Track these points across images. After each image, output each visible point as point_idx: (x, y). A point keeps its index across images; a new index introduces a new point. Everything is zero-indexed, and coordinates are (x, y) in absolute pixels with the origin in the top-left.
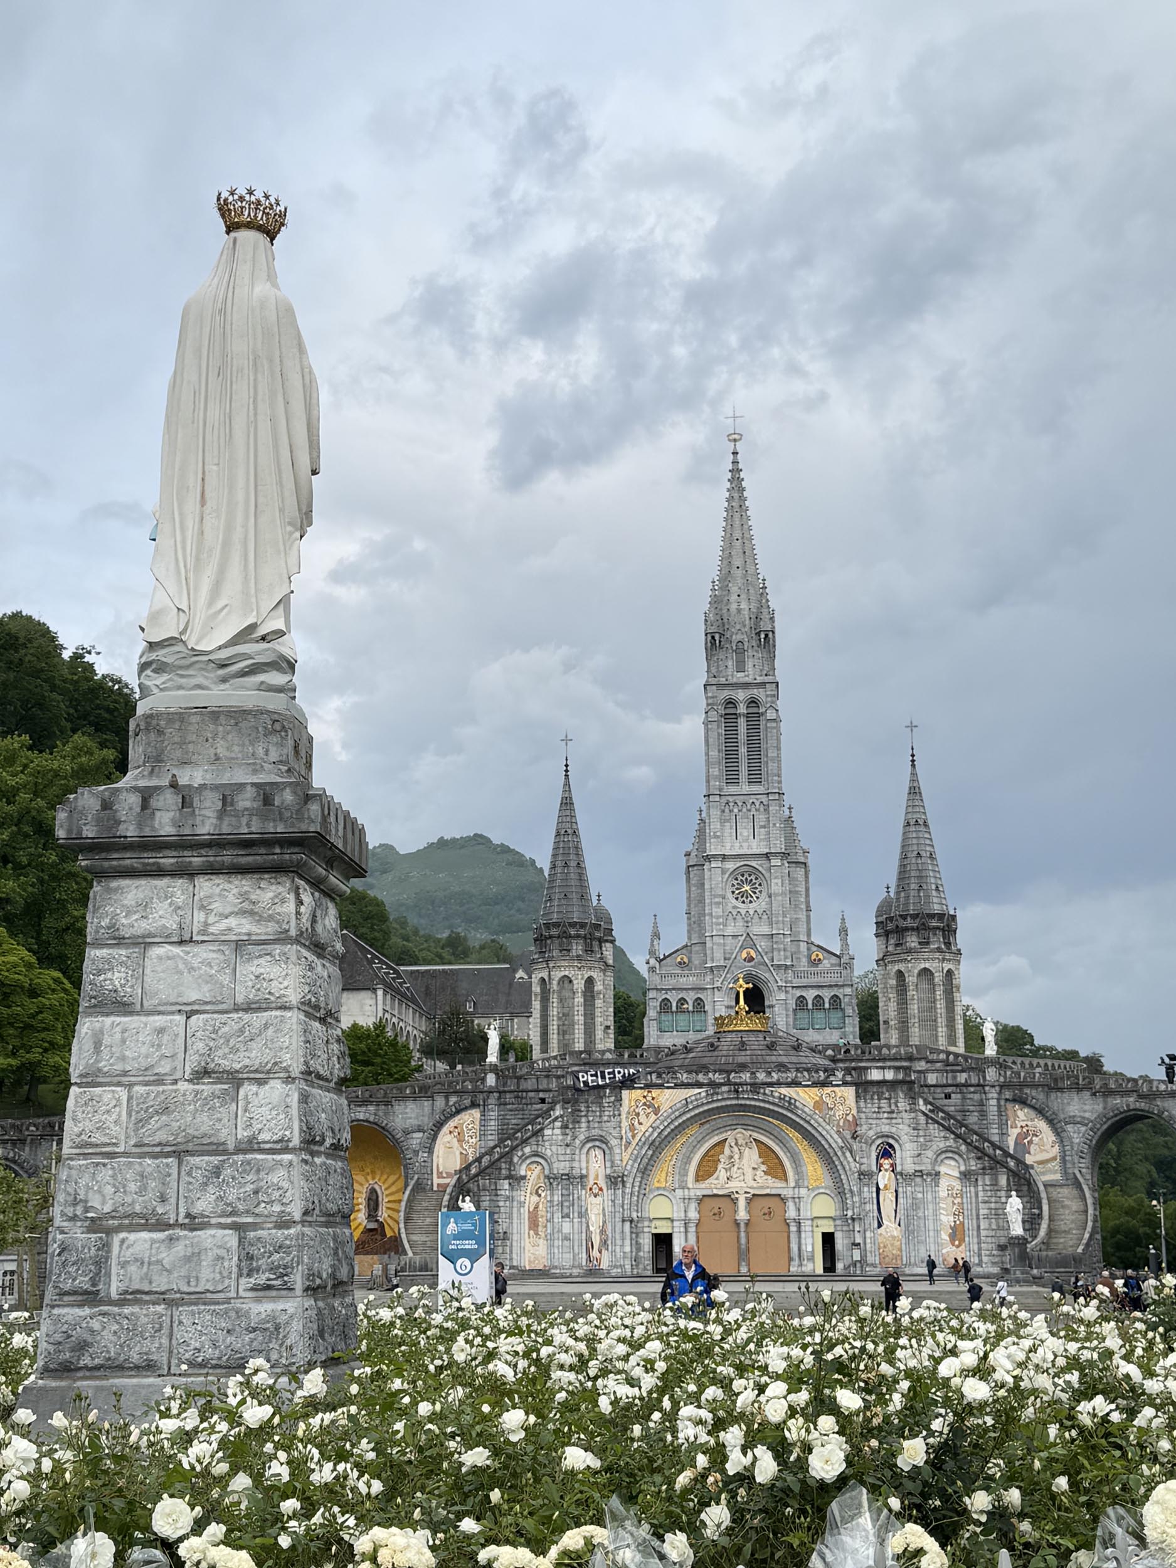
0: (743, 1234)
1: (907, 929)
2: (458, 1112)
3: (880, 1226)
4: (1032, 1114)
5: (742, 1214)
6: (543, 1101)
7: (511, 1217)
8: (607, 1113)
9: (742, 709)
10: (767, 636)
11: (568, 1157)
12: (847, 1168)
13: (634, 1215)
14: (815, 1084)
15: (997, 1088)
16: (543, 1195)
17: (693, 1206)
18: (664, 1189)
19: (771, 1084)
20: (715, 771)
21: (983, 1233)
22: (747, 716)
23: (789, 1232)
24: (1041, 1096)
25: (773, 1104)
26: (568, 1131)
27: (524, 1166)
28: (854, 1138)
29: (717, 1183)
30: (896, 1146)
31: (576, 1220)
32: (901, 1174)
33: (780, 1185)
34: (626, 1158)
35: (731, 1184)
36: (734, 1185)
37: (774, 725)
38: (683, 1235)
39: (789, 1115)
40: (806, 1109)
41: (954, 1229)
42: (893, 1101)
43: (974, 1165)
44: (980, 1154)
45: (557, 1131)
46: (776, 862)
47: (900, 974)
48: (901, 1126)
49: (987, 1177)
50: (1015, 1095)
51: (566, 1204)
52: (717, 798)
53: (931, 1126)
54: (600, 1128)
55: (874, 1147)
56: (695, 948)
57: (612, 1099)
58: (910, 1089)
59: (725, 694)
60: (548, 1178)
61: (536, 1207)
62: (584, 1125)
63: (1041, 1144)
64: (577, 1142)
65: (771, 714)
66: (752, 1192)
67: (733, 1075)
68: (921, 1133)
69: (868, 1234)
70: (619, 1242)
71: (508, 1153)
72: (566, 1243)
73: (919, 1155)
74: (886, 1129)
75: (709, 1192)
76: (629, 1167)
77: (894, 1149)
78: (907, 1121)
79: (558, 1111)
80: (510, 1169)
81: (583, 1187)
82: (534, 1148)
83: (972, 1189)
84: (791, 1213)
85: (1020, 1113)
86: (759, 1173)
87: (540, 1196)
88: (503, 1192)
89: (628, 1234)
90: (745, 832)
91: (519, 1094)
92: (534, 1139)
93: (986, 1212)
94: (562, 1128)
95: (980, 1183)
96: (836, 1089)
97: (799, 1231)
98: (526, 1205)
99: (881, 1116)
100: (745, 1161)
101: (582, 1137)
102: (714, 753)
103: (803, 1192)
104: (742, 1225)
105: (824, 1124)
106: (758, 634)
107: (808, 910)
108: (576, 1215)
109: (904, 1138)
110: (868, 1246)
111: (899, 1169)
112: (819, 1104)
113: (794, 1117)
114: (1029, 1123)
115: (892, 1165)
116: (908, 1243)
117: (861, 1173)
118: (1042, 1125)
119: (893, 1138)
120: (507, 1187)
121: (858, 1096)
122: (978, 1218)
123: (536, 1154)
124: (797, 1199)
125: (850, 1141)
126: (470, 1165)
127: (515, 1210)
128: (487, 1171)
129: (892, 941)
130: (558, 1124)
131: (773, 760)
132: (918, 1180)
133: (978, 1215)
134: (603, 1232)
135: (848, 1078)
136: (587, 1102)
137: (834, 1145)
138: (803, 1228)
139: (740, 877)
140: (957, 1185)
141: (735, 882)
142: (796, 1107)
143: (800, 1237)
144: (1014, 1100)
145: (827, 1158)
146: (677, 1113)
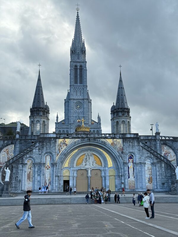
0: (89, 180)
1: (119, 111)
2: (7, 145)
3: (129, 178)
4: (168, 148)
5: (89, 175)
6: (33, 142)
7: (22, 176)
8: (52, 145)
9: (78, 67)
10: (84, 52)
11: (40, 158)
13: (59, 175)
14: (111, 138)
15: (159, 141)
16: (32, 169)
17: (75, 173)
18: (67, 167)
19: (99, 138)
20: (72, 80)
21: (158, 180)
22: (80, 69)
23: (102, 180)
24: (171, 143)
25: (100, 143)
26: (40, 150)
27: (26, 161)
28: (122, 153)
29: (83, 166)
30: (134, 155)
31: (42, 176)
32: (135, 163)
33: (100, 167)
34: (57, 158)
35: (86, 166)
36: (87, 167)
37: (86, 71)
38: (72, 181)
39: (104, 147)
40: (109, 145)
41: (149, 179)
42: (133, 143)
43: (155, 161)
44: (157, 158)
45: (37, 150)
46: (85, 101)
47: (117, 122)
48: (135, 150)
49: (159, 164)
50: (164, 143)
51: (39, 172)
52: (72, 86)
53: (143, 150)
54: (50, 150)
55: (127, 156)
56: (66, 120)
57: (54, 141)
58: (138, 140)
59: (75, 64)
60: (34, 164)
61: (30, 173)
62: (45, 149)
63: (171, 156)
64: (43, 154)
65: (85, 69)
66: (92, 168)
67: (88, 135)
68: (141, 152)
69: (126, 180)
70: (54, 183)
71: (22, 157)
72: (39, 183)
73: (140, 158)
74: (131, 151)
75: (80, 169)
76: (58, 161)
77: (133, 156)
78: (137, 149)
79: (37, 145)
80: (22, 161)
81: (44, 167)
82: (30, 155)
83: (155, 168)
84: (103, 174)
85: (165, 148)
86: (94, 163)
87: (31, 169)
88: (20, 168)
89: (57, 180)
90: (78, 94)
91: (26, 140)
92: (30, 152)
93: (158, 174)
94: (38, 149)
95: (157, 166)
96: (117, 140)
97: (105, 179)
98: (27, 172)
99: (130, 147)
100: (90, 160)
101: (44, 152)
102: (72, 77)
103: (107, 168)
104: (89, 178)
105: (114, 149)
106: (82, 51)
107: (91, 113)
108: (42, 175)
109: (136, 153)
110: (126, 183)
111: (134, 162)
112: (112, 144)
113: (105, 147)
114: (167, 150)
115: (132, 161)
116: (137, 182)
117: (124, 163)
118: (171, 151)
119: (133, 153)
120: (21, 166)
121: (123, 142)
122: (156, 176)
123: (30, 157)
124: (105, 171)
125: (121, 154)
126: (10, 160)
127: (23, 173)
128: (15, 162)
129: (115, 114)
130: (37, 148)
131: (85, 78)
132: (140, 165)
133: (156, 175)
134: (49, 180)
135: (121, 137)
136: (46, 142)
137: (116, 155)
138: (106, 179)
139: (77, 104)
140: (150, 167)
141: (76, 105)
142: (106, 145)
143: (105, 181)
144: (164, 144)
145: (114, 159)
146: (72, 146)
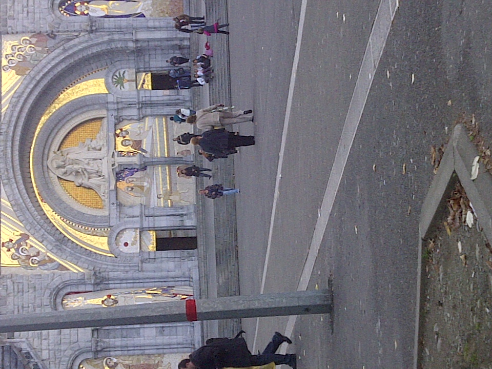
3: (142, 16)
12: (84, 45)
16: (115, 360)
18: (109, 238)
28: (54, 37)
29: (104, 185)
33: (105, 123)
38: (157, 219)
55: (64, 18)
60: (96, 353)
70: (164, 273)
76: (86, 265)
86: (93, 144)
103: (111, 99)
105: (40, 66)
115: (82, 3)
121: (11, 33)
124: (120, 105)
137: (62, 57)
